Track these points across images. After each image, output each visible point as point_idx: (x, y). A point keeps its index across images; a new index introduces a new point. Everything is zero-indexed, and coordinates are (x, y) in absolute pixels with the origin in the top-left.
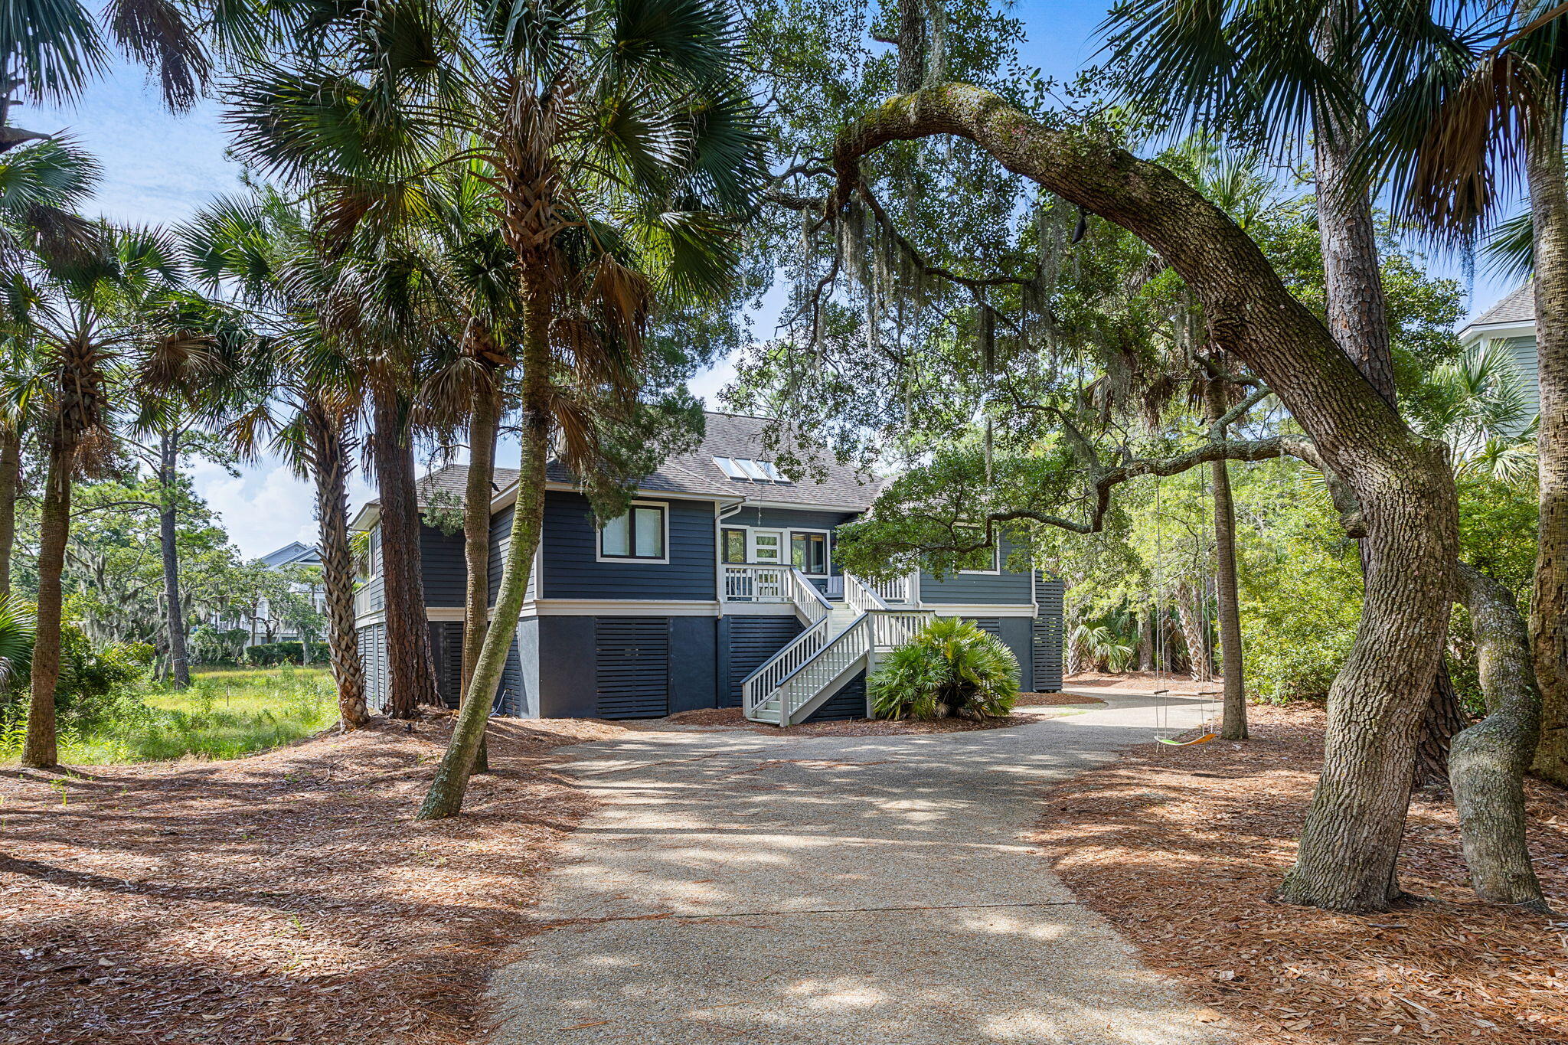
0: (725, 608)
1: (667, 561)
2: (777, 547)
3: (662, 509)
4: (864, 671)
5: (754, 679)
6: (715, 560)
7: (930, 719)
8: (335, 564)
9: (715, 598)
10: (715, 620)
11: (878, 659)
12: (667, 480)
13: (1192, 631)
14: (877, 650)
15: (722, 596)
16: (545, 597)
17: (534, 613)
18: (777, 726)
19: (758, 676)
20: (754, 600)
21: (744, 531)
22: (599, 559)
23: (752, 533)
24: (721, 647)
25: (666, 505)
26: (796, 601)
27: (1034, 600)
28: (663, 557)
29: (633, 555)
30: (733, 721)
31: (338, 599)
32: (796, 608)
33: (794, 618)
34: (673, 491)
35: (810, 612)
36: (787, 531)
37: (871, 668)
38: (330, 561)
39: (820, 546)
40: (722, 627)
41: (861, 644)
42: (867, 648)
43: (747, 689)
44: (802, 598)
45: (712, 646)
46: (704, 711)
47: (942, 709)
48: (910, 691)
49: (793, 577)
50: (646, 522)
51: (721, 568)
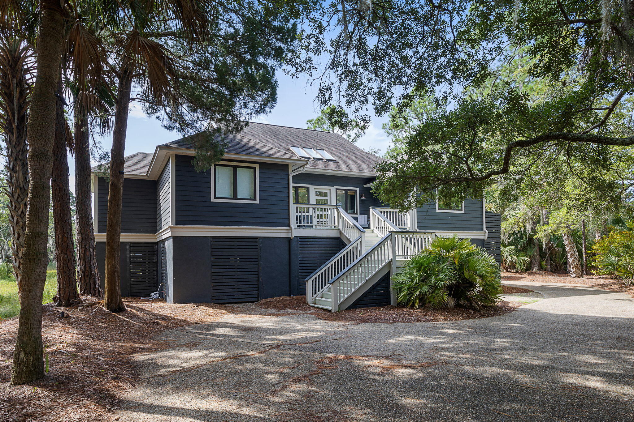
0: (296, 232)
1: (257, 202)
2: (328, 198)
3: (254, 168)
4: (389, 273)
5: (313, 278)
6: (289, 201)
7: (442, 308)
8: (16, 197)
9: (289, 225)
10: (289, 240)
11: (398, 265)
12: (257, 150)
13: (572, 248)
14: (398, 258)
15: (293, 224)
16: (176, 224)
17: (169, 234)
18: (329, 311)
19: (317, 275)
20: (314, 227)
21: (308, 188)
22: (213, 200)
23: (313, 189)
24: (293, 257)
25: (257, 166)
26: (340, 228)
27: (485, 229)
28: (255, 199)
29: (235, 197)
30: (299, 306)
31: (18, 222)
32: (341, 232)
33: (339, 238)
34: (261, 156)
35: (350, 235)
36: (333, 189)
37: (394, 271)
38: (13, 195)
39: (353, 198)
40: (293, 244)
41: (387, 254)
42: (391, 257)
43: (309, 285)
44: (344, 226)
45: (287, 257)
46: (281, 298)
47: (451, 302)
48: (426, 288)
49: (338, 213)
50: (244, 177)
51: (293, 207)
